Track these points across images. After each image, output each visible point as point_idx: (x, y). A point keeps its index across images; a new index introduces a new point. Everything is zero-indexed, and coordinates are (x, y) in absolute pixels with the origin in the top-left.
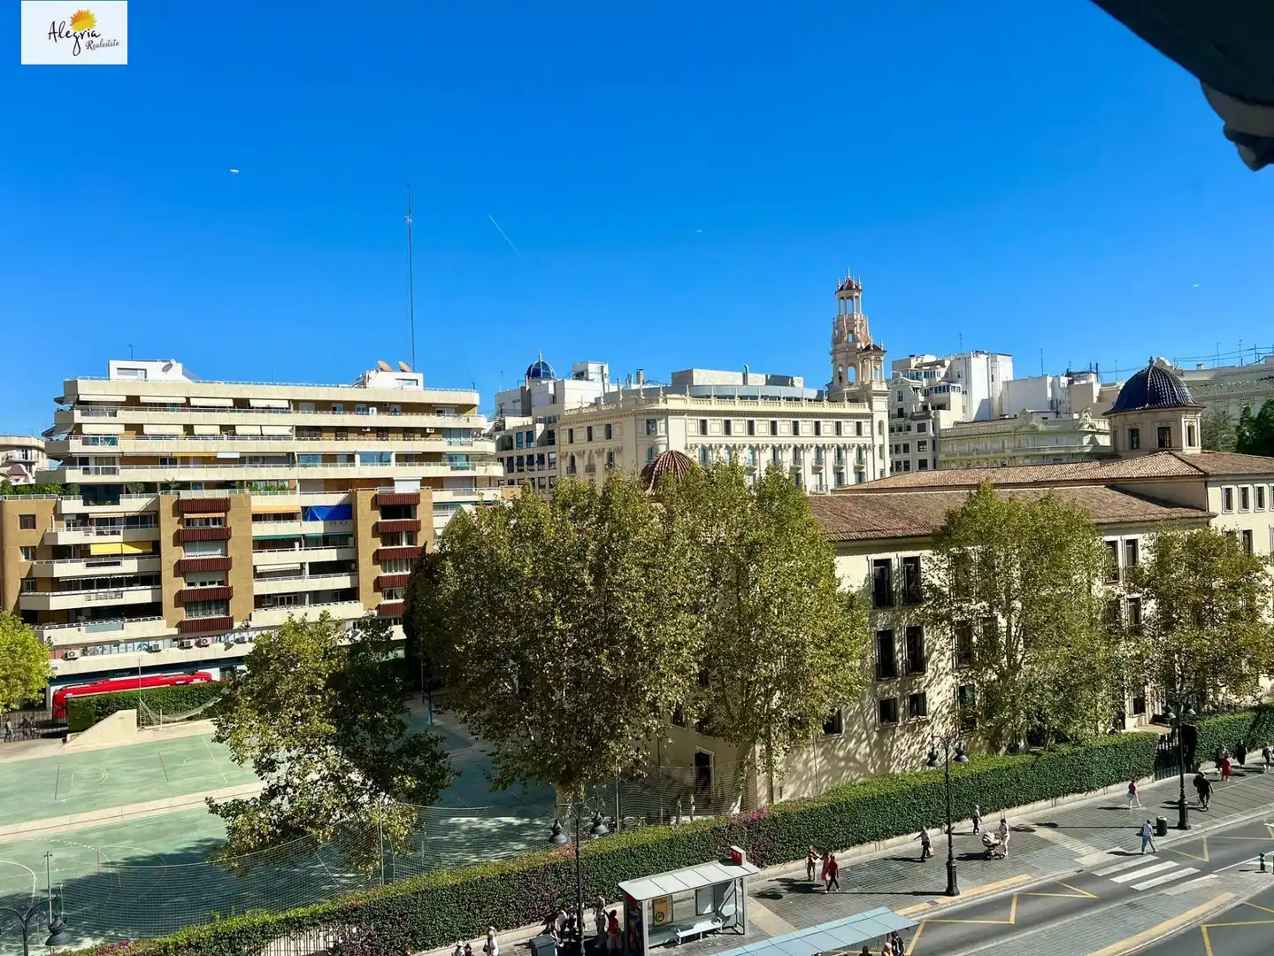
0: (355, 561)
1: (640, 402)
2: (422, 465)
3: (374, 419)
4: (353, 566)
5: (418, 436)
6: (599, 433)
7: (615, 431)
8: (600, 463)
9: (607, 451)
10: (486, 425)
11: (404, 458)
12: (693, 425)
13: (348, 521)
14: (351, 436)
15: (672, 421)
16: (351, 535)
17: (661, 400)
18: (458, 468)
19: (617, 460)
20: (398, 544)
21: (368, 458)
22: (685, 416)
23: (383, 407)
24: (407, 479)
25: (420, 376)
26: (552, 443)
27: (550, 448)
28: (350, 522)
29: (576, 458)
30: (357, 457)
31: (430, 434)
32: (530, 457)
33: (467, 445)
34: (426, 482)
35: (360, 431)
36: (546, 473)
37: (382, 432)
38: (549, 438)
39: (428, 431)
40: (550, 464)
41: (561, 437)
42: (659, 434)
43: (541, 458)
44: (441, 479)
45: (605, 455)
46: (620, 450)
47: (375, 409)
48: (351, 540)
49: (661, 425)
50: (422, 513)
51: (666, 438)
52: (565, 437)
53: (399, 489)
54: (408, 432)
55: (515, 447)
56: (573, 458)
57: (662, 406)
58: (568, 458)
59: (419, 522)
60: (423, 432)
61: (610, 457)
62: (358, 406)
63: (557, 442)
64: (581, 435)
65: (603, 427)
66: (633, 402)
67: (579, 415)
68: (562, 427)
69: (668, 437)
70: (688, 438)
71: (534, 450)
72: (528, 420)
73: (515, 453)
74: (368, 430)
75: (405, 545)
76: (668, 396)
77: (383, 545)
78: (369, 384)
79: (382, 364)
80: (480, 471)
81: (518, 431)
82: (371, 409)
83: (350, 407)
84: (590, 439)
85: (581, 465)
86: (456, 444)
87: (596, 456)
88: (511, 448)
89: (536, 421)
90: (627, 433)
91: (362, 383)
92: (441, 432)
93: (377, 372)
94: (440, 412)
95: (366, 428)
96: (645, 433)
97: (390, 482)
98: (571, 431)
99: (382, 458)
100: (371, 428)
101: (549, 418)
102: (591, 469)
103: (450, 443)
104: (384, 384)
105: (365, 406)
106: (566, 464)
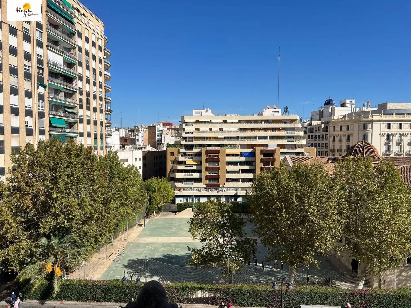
0: (255, 170)
1: (361, 117)
2: (278, 140)
3: (264, 125)
4: (254, 171)
5: (277, 131)
6: (344, 128)
7: (351, 128)
8: (344, 139)
9: (347, 135)
10: (300, 126)
11: (272, 138)
12: (384, 126)
13: (253, 157)
14: (256, 131)
15: (374, 124)
16: (254, 162)
17: (370, 116)
18: (290, 141)
19: (351, 138)
20: (268, 165)
21: (260, 138)
22: (380, 122)
23: (267, 121)
24: (272, 144)
25: (280, 110)
26: (327, 131)
27: (326, 133)
28: (254, 157)
29: (336, 137)
30: (257, 138)
31: (281, 130)
32: (319, 136)
33: (293, 133)
34: (279, 146)
35: (258, 129)
36: (324, 141)
37: (265, 129)
38: (326, 129)
39: (280, 129)
40: (326, 138)
41: (331, 129)
42: (368, 129)
43: (323, 136)
44: (284, 144)
45: (346, 136)
46: (352, 135)
47: (264, 122)
48: (254, 163)
49: (369, 126)
50: (276, 156)
51: (371, 131)
52: (332, 129)
53: (270, 148)
54: (274, 129)
55: (314, 132)
56: (334, 137)
57: (370, 118)
58: (333, 137)
59: (275, 159)
60: (278, 129)
61: (348, 136)
62: (258, 121)
63: (329, 131)
64: (337, 129)
65: (346, 126)
66: (358, 117)
67: (337, 122)
68: (331, 126)
69: (372, 130)
70: (382, 131)
71: (321, 133)
72: (320, 122)
73: (314, 134)
74: (261, 129)
75: (270, 166)
76: (373, 115)
77: (264, 165)
78: (264, 114)
79: (268, 106)
80: (297, 142)
81: (316, 126)
82: (262, 122)
83: (256, 121)
84: (341, 130)
85: (337, 139)
86: (290, 133)
87: (343, 136)
88: (312, 132)
89: (322, 123)
90: (356, 129)
91: (261, 114)
92: (284, 129)
93: (266, 110)
94: (285, 122)
95: (260, 128)
96: (363, 128)
97: (267, 145)
98: (334, 127)
99: (265, 138)
100: (262, 128)
101: (326, 122)
102: (341, 141)
103: (288, 133)
104: (268, 114)
105: (260, 121)
106: (332, 139)
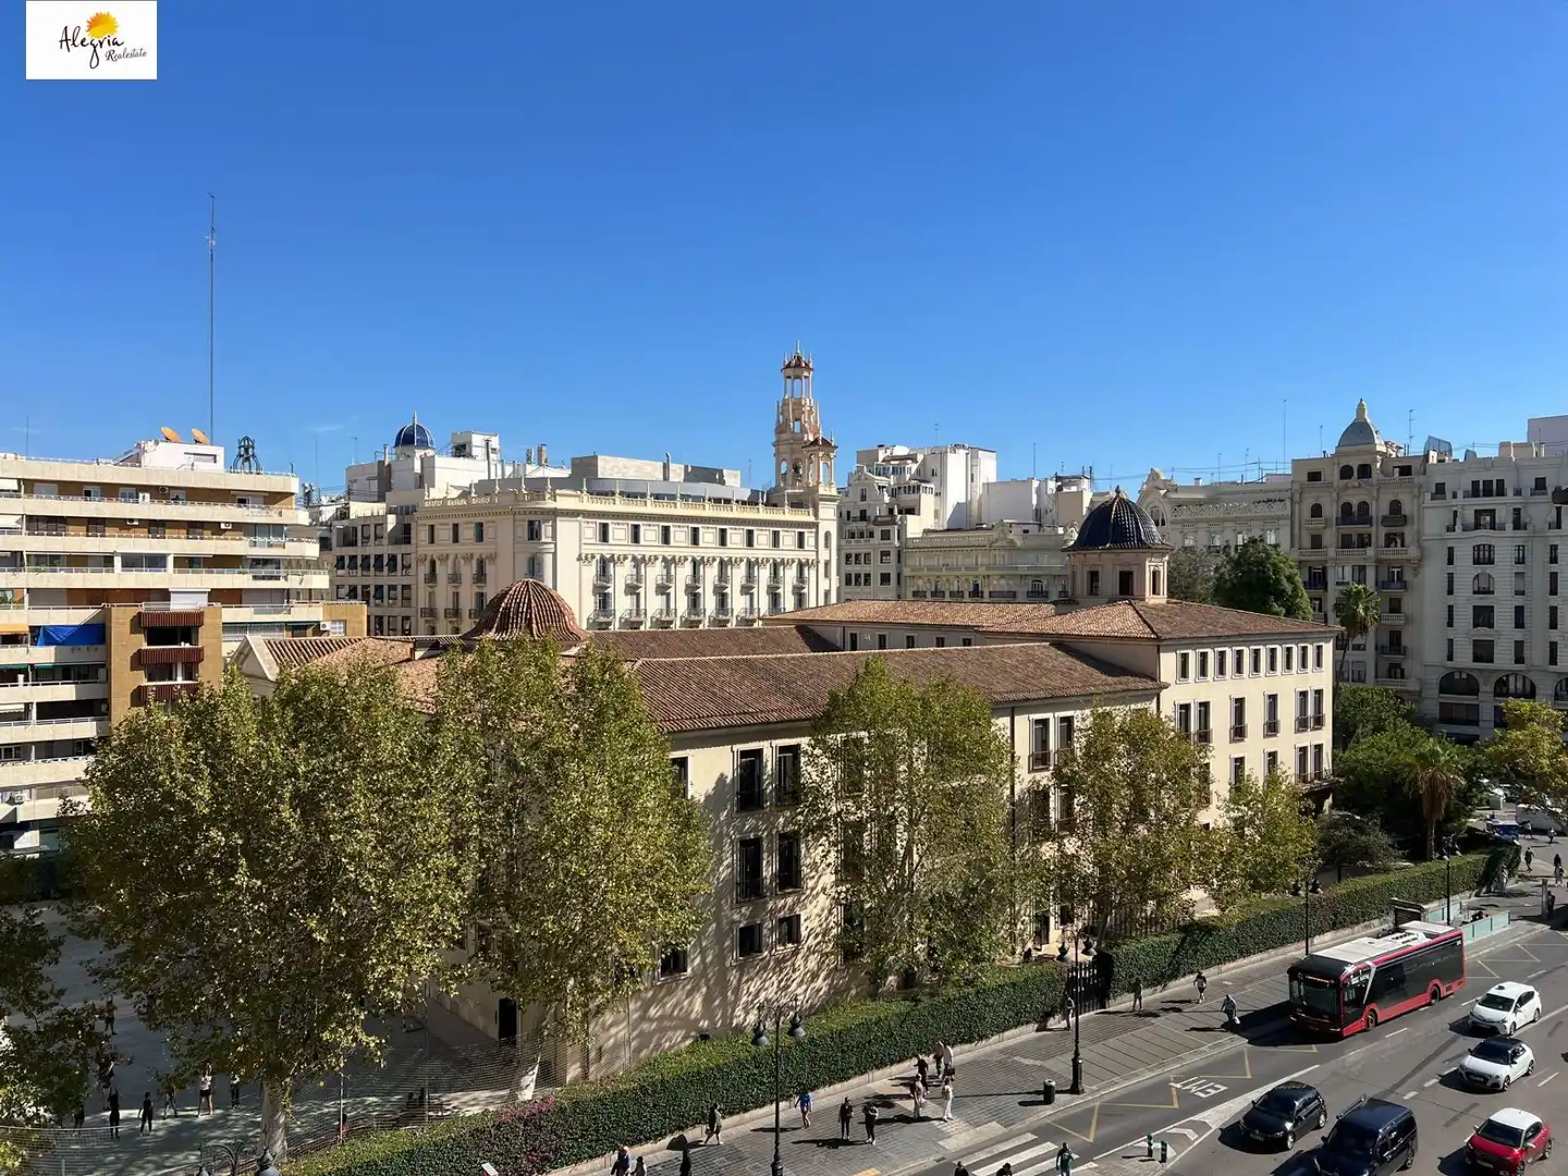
0: (107, 701)
1: (521, 498)
2: (212, 572)
3: (146, 509)
4: (104, 708)
5: (207, 534)
6: (468, 533)
7: (488, 532)
8: (468, 572)
9: (476, 557)
10: (303, 518)
11: (187, 563)
12: (591, 530)
13: (100, 647)
14: (109, 531)
15: (563, 525)
16: (103, 666)
17: (548, 496)
18: (263, 578)
19: (489, 569)
20: (170, 679)
21: (131, 562)
22: (579, 518)
23: (160, 493)
24: (187, 592)
25: (219, 451)
26: (408, 541)
27: (404, 548)
28: (101, 647)
29: (438, 563)
30: (118, 561)
31: (225, 530)
32: (379, 558)
33: (277, 546)
34: (217, 595)
35: (123, 525)
36: (398, 579)
37: (155, 527)
38: (404, 534)
39: (223, 526)
40: (403, 567)
41: (420, 535)
42: (544, 540)
43: (393, 558)
44: (240, 590)
45: (474, 562)
46: (493, 558)
47: (147, 495)
48: (102, 672)
49: (546, 530)
50: (205, 638)
51: (552, 546)
52: (424, 535)
53: (177, 605)
54: (193, 528)
55: (359, 543)
56: (433, 563)
57: (549, 504)
58: (428, 562)
59: (202, 649)
60: (215, 528)
61: (481, 564)
62: (121, 490)
63: (413, 541)
64: (444, 534)
65: (473, 526)
66: (513, 497)
67: (443, 508)
68: (420, 522)
69: (556, 544)
70: (584, 547)
71: (386, 549)
72: (379, 508)
73: (358, 551)
74: (136, 523)
75: (180, 680)
76: (558, 491)
77: (149, 681)
78: (146, 460)
79: (167, 431)
80: (293, 582)
81: (365, 522)
82: (141, 495)
83: (110, 491)
84: (456, 540)
85: (443, 572)
86: (262, 546)
87: (462, 562)
88: (354, 544)
89: (390, 511)
90: (504, 536)
91: (135, 459)
92: (238, 527)
93: (157, 443)
94: (242, 502)
95: (132, 520)
96: (526, 535)
97: (164, 595)
98: (432, 527)
99: (156, 562)
100: (140, 520)
101: (402, 508)
102: (455, 578)
103: (255, 544)
104: (166, 461)
105: (133, 490)
106: (424, 569)
